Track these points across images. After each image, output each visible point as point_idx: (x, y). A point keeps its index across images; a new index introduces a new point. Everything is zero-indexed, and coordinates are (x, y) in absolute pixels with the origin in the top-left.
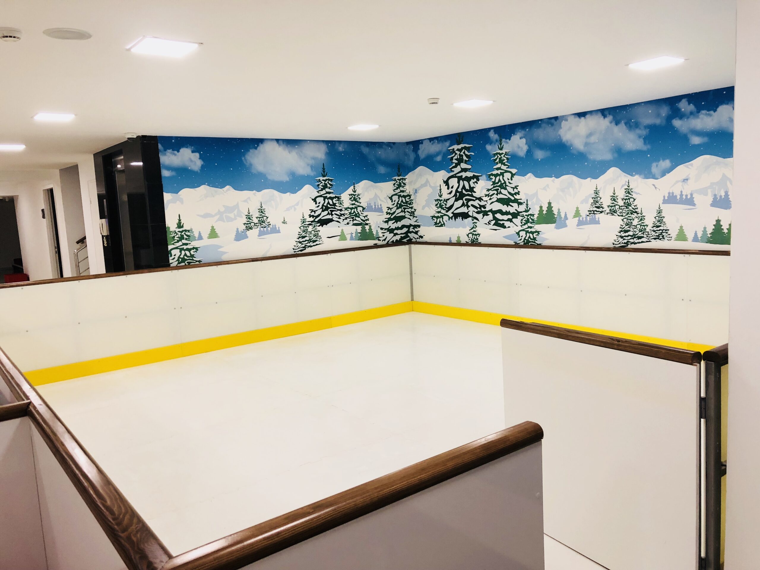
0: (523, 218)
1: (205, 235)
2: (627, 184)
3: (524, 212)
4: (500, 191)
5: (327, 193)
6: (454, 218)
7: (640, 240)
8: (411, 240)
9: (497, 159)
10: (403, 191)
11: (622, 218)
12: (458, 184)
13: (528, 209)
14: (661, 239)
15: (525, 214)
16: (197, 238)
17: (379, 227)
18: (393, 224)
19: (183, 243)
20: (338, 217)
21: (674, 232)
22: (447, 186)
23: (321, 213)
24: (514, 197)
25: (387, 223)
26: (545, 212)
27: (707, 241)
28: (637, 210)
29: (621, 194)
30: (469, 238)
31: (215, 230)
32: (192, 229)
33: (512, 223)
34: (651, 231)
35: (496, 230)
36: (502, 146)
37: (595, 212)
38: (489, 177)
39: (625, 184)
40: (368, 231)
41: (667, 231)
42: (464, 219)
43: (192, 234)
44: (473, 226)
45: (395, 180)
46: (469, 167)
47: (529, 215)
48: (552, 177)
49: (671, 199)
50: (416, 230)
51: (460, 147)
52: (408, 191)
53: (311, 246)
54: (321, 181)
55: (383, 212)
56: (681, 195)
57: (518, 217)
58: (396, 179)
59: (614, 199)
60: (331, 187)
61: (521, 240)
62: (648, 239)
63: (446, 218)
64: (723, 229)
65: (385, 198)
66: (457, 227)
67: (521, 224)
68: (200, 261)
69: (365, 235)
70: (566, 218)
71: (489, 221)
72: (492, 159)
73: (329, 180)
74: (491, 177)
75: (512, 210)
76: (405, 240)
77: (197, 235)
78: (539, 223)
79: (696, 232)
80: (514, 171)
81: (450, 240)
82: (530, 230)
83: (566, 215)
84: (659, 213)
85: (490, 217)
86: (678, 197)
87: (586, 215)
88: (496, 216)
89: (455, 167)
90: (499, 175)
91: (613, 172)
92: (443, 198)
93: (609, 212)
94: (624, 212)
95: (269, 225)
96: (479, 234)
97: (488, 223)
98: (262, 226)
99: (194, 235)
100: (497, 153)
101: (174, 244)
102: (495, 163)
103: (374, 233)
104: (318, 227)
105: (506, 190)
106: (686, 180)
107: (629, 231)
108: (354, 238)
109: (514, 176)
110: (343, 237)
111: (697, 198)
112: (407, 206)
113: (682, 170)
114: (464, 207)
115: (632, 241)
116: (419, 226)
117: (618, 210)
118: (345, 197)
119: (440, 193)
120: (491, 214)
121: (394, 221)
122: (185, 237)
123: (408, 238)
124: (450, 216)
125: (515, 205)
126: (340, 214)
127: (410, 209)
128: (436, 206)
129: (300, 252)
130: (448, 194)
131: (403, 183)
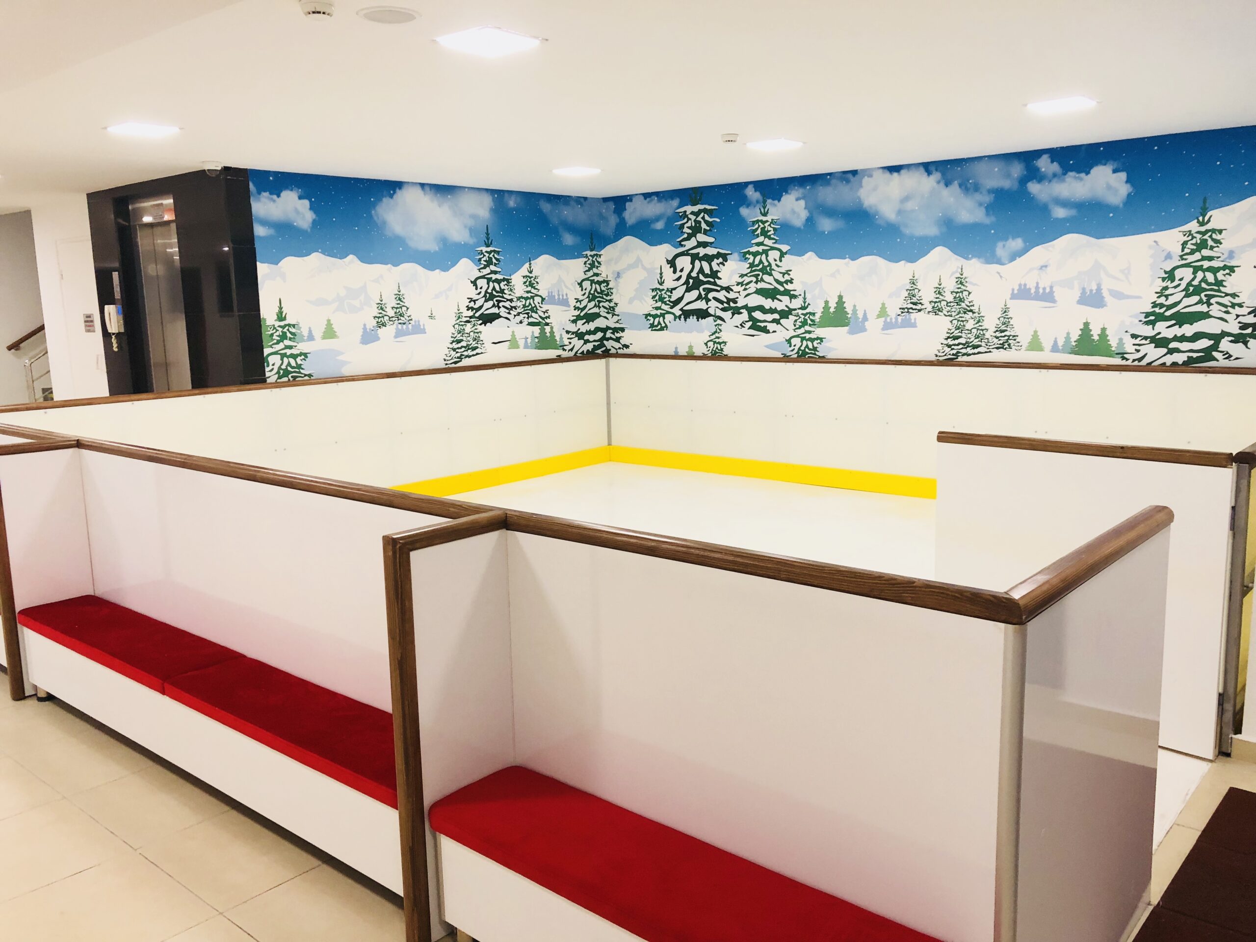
0: (798, 318)
1: (318, 333)
2: (960, 270)
3: (799, 309)
4: (762, 277)
5: (493, 272)
6: (684, 318)
7: (976, 351)
8: (607, 351)
9: (757, 229)
10: (597, 275)
11: (951, 318)
12: (691, 266)
13: (806, 304)
14: (1006, 348)
15: (800, 312)
16: (305, 338)
17: (563, 329)
18: (583, 324)
19: (285, 346)
20: (507, 311)
21: (1024, 339)
22: (672, 268)
23: (483, 304)
24: (783, 286)
25: (575, 324)
26: (832, 310)
27: (1070, 351)
28: (972, 308)
29: (950, 285)
30: (708, 349)
31: (333, 326)
32: (299, 323)
33: (779, 325)
34: (992, 337)
35: (753, 336)
36: (766, 210)
37: (911, 311)
38: (744, 257)
39: (957, 272)
40: (548, 334)
41: (1014, 338)
42: (700, 319)
43: (299, 332)
44: (715, 330)
45: (586, 256)
46: (711, 240)
47: (807, 314)
48: (845, 258)
49: (1022, 293)
50: (618, 335)
51: (696, 208)
52: (604, 275)
53: (469, 357)
54: (483, 253)
55: (569, 306)
56: (1037, 287)
57: (790, 316)
58: (588, 255)
59: (939, 292)
60: (498, 264)
61: (792, 350)
62: (988, 349)
63: (669, 318)
64: (1092, 335)
65: (572, 284)
66: (690, 331)
67: (795, 328)
68: (310, 375)
69: (545, 342)
70: (865, 318)
71: (743, 323)
72: (749, 229)
73: (494, 251)
74: (747, 256)
75: (780, 306)
76: (599, 351)
77: (305, 333)
78: (822, 325)
79: (1056, 339)
80: (785, 248)
81: (676, 352)
82: (808, 336)
83: (865, 314)
84: (1005, 312)
85: (745, 315)
86: (1033, 291)
87: (896, 314)
88: (755, 316)
89: (688, 239)
90: (761, 254)
91: (939, 253)
92: (665, 287)
93: (931, 310)
94: (953, 310)
95: (410, 320)
96: (725, 343)
97: (741, 325)
98: (400, 321)
99: (301, 332)
100: (758, 221)
101: (273, 346)
102: (754, 235)
103: (558, 338)
104: (478, 326)
105: (772, 277)
106: (1044, 267)
107: (960, 337)
108: (529, 345)
109: (785, 256)
110: (513, 343)
111: (1058, 293)
112: (603, 298)
113: (1038, 253)
114: (700, 300)
115: (964, 351)
116: (623, 330)
117: (945, 308)
118: (517, 279)
119: (661, 278)
120: (746, 312)
121: (585, 320)
122: (289, 335)
123: (604, 348)
124: (677, 315)
125: (785, 299)
126: (510, 307)
127: (607, 303)
128: (652, 298)
129: (453, 365)
130: (673, 280)
131: (598, 262)
